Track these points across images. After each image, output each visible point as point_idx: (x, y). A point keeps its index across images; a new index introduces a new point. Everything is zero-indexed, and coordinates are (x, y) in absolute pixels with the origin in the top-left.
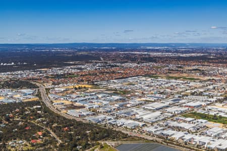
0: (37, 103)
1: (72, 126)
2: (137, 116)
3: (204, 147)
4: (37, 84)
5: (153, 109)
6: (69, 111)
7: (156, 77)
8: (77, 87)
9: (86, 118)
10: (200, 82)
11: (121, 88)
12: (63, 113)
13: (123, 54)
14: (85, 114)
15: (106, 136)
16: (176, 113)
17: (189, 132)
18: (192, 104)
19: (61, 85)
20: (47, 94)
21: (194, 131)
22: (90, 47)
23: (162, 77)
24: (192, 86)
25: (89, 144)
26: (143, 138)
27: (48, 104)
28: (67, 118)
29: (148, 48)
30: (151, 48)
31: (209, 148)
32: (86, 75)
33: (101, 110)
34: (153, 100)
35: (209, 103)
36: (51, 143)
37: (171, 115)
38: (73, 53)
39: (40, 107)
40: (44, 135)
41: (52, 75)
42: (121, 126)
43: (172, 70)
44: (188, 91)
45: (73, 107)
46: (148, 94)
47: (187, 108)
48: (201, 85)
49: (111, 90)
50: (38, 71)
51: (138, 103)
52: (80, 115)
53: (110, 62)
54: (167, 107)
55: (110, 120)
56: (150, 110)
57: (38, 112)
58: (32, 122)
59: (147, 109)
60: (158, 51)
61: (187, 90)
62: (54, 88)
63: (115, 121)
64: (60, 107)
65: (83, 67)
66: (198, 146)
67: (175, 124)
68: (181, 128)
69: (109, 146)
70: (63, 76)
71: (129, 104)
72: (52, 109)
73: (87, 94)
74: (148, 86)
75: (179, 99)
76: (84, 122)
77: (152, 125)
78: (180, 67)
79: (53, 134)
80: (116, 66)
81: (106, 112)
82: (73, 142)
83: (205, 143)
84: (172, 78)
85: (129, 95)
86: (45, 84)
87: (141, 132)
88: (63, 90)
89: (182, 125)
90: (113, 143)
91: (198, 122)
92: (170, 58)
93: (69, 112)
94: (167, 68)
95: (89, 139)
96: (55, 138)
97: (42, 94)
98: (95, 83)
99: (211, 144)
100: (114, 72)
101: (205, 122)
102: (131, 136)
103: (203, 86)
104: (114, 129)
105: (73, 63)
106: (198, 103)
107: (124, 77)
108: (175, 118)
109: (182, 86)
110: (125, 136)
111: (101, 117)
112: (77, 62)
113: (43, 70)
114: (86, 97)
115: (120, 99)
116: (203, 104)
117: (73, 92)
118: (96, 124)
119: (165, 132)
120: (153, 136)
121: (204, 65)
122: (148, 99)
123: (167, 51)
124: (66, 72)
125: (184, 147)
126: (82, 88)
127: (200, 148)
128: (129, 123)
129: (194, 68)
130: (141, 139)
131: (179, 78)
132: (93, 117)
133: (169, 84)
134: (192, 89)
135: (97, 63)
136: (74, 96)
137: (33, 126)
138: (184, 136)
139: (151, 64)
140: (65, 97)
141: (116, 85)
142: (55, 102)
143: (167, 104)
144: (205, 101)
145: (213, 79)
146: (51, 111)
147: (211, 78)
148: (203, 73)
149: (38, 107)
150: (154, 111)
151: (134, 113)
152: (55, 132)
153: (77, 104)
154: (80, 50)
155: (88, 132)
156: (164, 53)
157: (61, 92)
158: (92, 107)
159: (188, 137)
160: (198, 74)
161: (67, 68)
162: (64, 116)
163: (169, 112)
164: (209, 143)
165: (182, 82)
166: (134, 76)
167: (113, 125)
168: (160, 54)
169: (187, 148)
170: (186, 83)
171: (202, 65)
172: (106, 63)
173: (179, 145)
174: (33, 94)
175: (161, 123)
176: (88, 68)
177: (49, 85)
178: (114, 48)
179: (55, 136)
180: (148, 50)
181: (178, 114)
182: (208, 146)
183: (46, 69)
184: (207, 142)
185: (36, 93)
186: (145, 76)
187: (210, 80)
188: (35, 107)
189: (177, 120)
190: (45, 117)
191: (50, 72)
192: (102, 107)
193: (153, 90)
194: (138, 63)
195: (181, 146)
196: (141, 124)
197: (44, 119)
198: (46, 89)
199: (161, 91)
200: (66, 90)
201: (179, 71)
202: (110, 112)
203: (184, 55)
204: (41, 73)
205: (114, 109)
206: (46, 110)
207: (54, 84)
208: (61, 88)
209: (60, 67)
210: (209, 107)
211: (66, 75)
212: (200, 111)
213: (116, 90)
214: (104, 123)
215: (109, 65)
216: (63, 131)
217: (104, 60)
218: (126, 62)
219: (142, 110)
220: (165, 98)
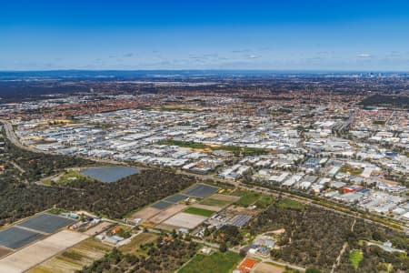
7: (149, 110)
8: (52, 122)
12: (31, 148)
18: (172, 134)
19: (32, 121)
20: (14, 131)
22: (81, 76)
23: (156, 109)
27: (14, 141)
30: (159, 76)
33: (75, 143)
34: (135, 132)
38: (56, 84)
40: (7, 168)
45: (43, 142)
49: (93, 123)
50: (4, 106)
52: (50, 149)
54: (147, 137)
59: (125, 140)
60: (165, 80)
62: (23, 124)
64: (28, 143)
65: (65, 100)
70: (37, 111)
71: (108, 136)
72: (18, 145)
73: (63, 129)
75: (163, 129)
78: (181, 98)
79: (16, 166)
85: (112, 128)
86: (12, 121)
88: (34, 126)
91: (170, 148)
93: (39, 147)
95: (55, 167)
96: (18, 170)
97: (7, 130)
98: (76, 118)
100: (102, 105)
101: (177, 148)
103: (195, 117)
108: (149, 146)
109: (173, 117)
113: (11, 104)
114: (61, 132)
115: (100, 133)
116: (184, 133)
117: (47, 128)
122: (130, 131)
123: (176, 80)
124: (41, 107)
126: (58, 123)
128: (101, 152)
129: (196, 98)
135: (85, 95)
136: (47, 131)
139: (148, 95)
140: (36, 134)
141: (100, 118)
148: (203, 103)
151: (110, 144)
153: (49, 139)
157: (32, 128)
160: (197, 105)
167: (83, 155)
171: (205, 95)
176: (71, 101)
177: (18, 122)
178: (112, 77)
179: (19, 168)
180: (154, 79)
183: (14, 104)
187: (205, 110)
189: (151, 147)
191: (20, 107)
192: (77, 140)
194: (135, 95)
198: (13, 126)
200: (38, 127)
201: (178, 102)
204: (7, 108)
211: (41, 110)
213: (98, 124)
215: (98, 98)
217: (95, 92)
218: (121, 94)
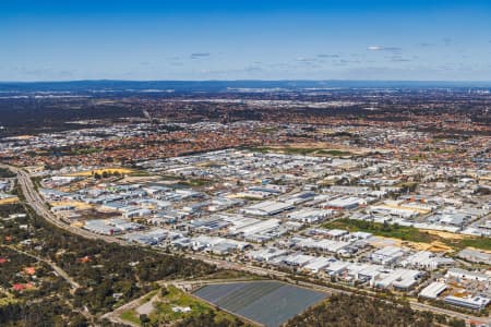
0: (18, 208)
1: (99, 252)
2: (231, 228)
3: (368, 285)
4: (12, 169)
5: (262, 213)
6: (87, 223)
7: (264, 151)
8: (100, 173)
9: (126, 236)
10: (351, 158)
11: (193, 174)
12: (75, 227)
13: (191, 103)
14: (122, 228)
15: (172, 272)
16: (309, 220)
17: (337, 257)
18: (339, 202)
19: (64, 170)
20: (35, 188)
21: (348, 255)
22: (120, 89)
23: (276, 150)
24: (336, 168)
25: (138, 289)
26: (248, 272)
27: (41, 211)
28: (85, 236)
29: (242, 90)
30: (247, 90)
31: (378, 286)
32: (116, 148)
33: (155, 219)
34: (261, 197)
35: (372, 199)
36: (56, 289)
37: (299, 225)
38: (83, 102)
39: (24, 215)
40: (40, 273)
41: (42, 149)
42: (200, 250)
43: (295, 135)
44: (329, 178)
45: (94, 215)
46: (250, 185)
47: (329, 211)
48: (355, 164)
49: (172, 177)
50: (10, 141)
51: (230, 203)
52: (112, 231)
53: (164, 121)
54: (290, 209)
55: (175, 238)
56: (257, 216)
57: (22, 226)
58: (11, 247)
59: (249, 214)
60: (262, 96)
61: (327, 175)
62: (49, 176)
63: (188, 241)
64: (66, 215)
65: (108, 131)
66: (357, 283)
67: (309, 242)
68: (321, 249)
69: (181, 290)
70: (67, 150)
71: (212, 205)
72: (50, 219)
73: (122, 187)
74: (248, 168)
75: (313, 192)
76: (122, 244)
77: (263, 246)
78: (311, 129)
79: (58, 271)
80: (178, 128)
81: (168, 223)
82: (104, 285)
83: (370, 278)
84: (296, 151)
85: (211, 188)
86: (28, 168)
87: (242, 260)
88: (69, 179)
89: (323, 244)
90: (188, 285)
91: (353, 237)
92: (289, 110)
93: (88, 225)
94: (285, 131)
95: (138, 278)
96: (64, 279)
97: (24, 188)
98: (138, 164)
99: (381, 279)
100: (174, 141)
101: (368, 237)
102: (222, 269)
103: (359, 167)
104: (187, 256)
105: (85, 123)
106: (350, 201)
107: (197, 151)
108: (307, 231)
109: (318, 167)
110: (212, 270)
111: (157, 233)
112: (94, 121)
113: (20, 138)
114: (122, 193)
115: (194, 197)
116: (361, 201)
117: (92, 184)
118: (149, 248)
119: (290, 259)
120: (267, 267)
121: (358, 125)
122: (250, 195)
123: (281, 97)
124: (72, 143)
125: (329, 286)
126: (110, 175)
127: (362, 288)
128: (216, 243)
129: (338, 130)
130: (243, 274)
131: (310, 151)
132: (141, 233)
133: (292, 165)
134: (338, 173)
135: (138, 123)
136: (95, 191)
137: (14, 256)
138: (328, 266)
139: (252, 123)
140: (77, 196)
141: (182, 166)
142: (56, 206)
143: (289, 203)
144: (365, 196)
145: (377, 153)
146: (49, 224)
147: (374, 151)
148: (357, 141)
149: (20, 215)
150: (264, 218)
151: (225, 224)
152: (62, 266)
153: (104, 208)
154: (98, 96)
155: (134, 264)
156: (275, 102)
157: (67, 184)
158: (137, 214)
159: (336, 267)
160: (347, 143)
161: (75, 134)
162: (79, 233)
163: (294, 220)
164: (377, 278)
165: (317, 159)
166: (218, 149)
167: (184, 249)
168: (267, 102)
169: (336, 287)
170: (324, 161)
171: (353, 125)
172: (157, 123)
173: (320, 283)
174: (4, 189)
175: (282, 242)
176: (119, 133)
177: (38, 170)
178: (170, 91)
179: (65, 275)
180: (242, 96)
181: (313, 223)
182: (377, 282)
183: (27, 137)
184: (373, 274)
185: (12, 189)
186: (241, 148)
187: (370, 154)
188: (13, 217)
189: (313, 234)
190: (37, 235)
191: (38, 142)
192: (157, 213)
193: (260, 175)
194: (225, 123)
195: (324, 285)
196: (241, 245)
197: (35, 241)
198: (33, 179)
199: (276, 179)
200: (77, 180)
201: (310, 137)
202: (175, 222)
203: (317, 105)
204: (16, 145)
205: (183, 217)
206: (39, 223)
207: (48, 167)
208: (64, 176)
209: (58, 131)
210: (373, 208)
211: (73, 149)
212: (356, 216)
213: (182, 177)
214: (165, 245)
215: (164, 128)
216: (79, 264)
217: (152, 116)
218: (200, 120)
219: (240, 216)
220: (284, 191)
